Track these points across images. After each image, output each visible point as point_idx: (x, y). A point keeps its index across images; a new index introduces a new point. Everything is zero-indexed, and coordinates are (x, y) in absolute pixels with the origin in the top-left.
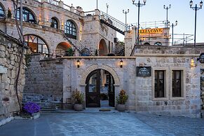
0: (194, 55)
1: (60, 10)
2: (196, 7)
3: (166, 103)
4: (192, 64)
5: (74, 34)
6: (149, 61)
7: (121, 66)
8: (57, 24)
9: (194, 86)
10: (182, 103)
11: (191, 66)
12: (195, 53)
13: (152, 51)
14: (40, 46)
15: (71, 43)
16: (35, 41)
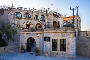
0: (72, 32)
1: (38, 13)
2: (73, 9)
3: (57, 54)
4: (71, 36)
5: (44, 20)
6: (49, 35)
7: (38, 37)
8: (38, 17)
9: (72, 47)
10: (65, 55)
11: (70, 37)
12: (73, 31)
13: (51, 30)
14: (30, 25)
15: (41, 23)
16: (29, 24)
